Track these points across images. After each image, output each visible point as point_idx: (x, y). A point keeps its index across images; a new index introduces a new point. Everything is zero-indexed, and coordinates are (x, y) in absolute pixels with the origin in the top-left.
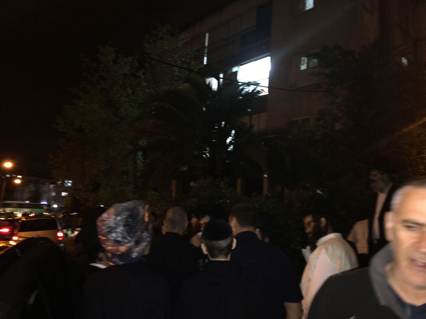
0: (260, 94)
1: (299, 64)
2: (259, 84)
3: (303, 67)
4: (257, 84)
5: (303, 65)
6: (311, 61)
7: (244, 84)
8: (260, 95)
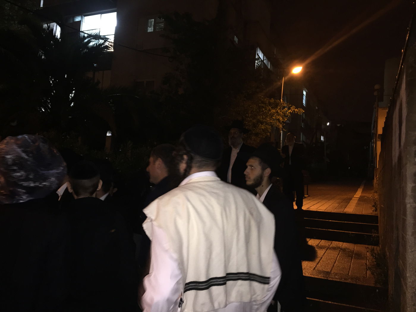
0: (109, 49)
1: (146, 26)
2: (108, 39)
3: (150, 30)
4: (106, 39)
5: (150, 27)
6: (158, 24)
7: (90, 36)
8: (108, 51)
